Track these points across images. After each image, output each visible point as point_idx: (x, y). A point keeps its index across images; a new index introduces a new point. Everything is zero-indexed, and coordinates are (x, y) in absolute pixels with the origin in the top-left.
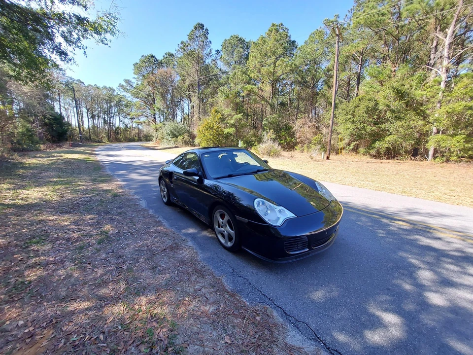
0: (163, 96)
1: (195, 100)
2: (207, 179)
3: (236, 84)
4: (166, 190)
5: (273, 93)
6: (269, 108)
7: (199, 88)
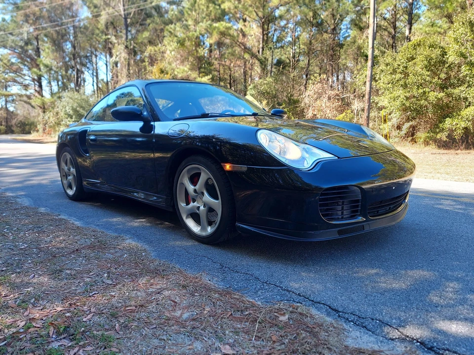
0: (58, 45)
1: (120, 53)
2: (159, 120)
3: (196, 22)
4: (73, 170)
5: (263, 39)
6: (257, 69)
7: (127, 31)
